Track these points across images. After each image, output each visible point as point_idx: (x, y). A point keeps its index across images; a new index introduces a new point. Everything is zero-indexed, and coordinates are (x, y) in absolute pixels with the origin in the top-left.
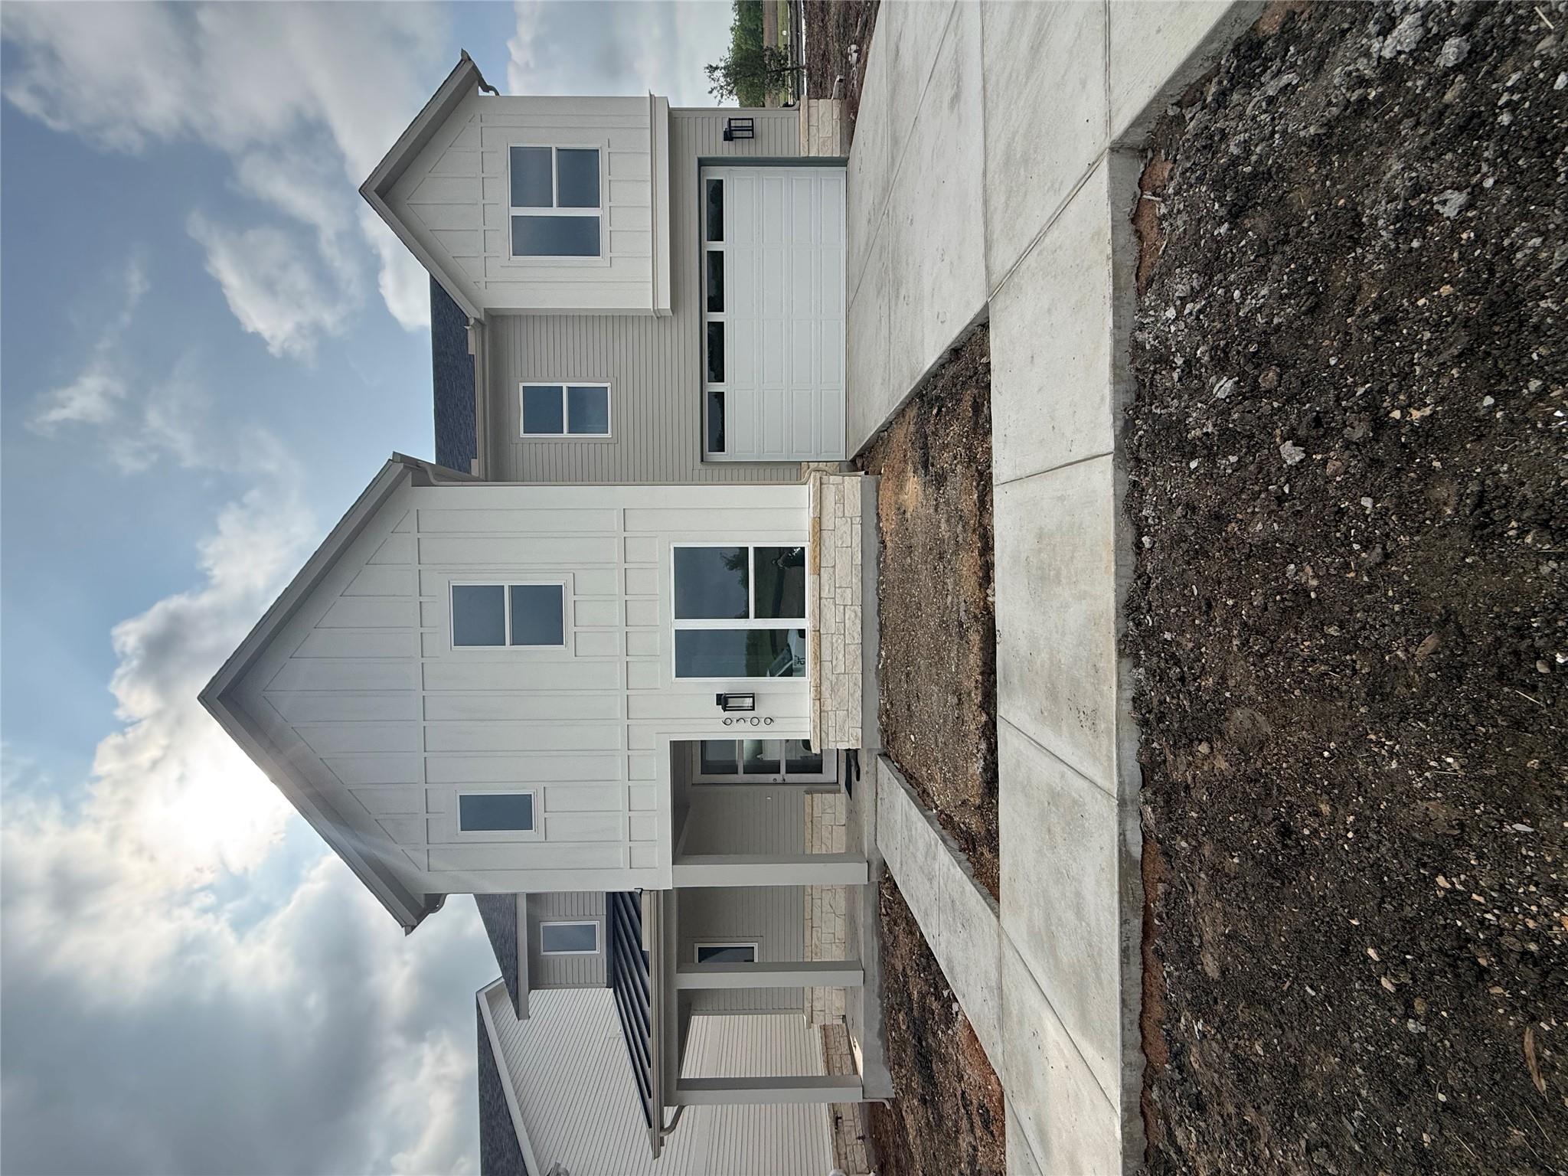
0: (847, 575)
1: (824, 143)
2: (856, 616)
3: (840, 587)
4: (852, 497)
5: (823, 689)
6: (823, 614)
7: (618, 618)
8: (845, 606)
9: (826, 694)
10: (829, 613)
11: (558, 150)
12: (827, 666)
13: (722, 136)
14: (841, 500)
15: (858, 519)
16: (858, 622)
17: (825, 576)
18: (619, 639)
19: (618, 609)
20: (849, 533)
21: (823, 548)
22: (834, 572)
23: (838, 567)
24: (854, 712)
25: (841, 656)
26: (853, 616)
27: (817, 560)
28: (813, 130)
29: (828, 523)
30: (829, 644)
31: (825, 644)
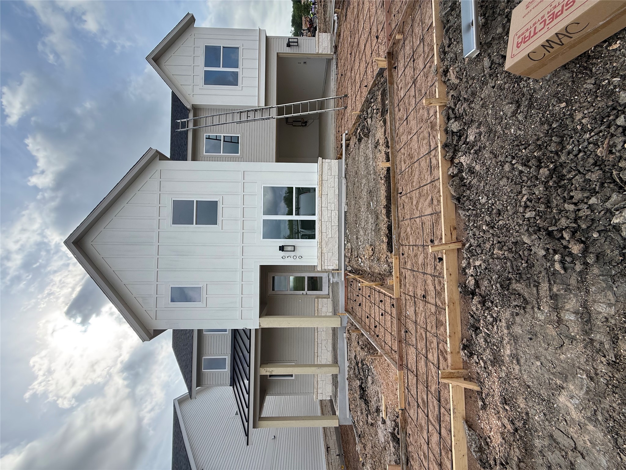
0: (332, 198)
1: (324, 48)
2: (336, 214)
3: (330, 203)
4: (334, 168)
5: (323, 244)
6: (323, 214)
7: (240, 215)
8: (332, 210)
9: (324, 246)
10: (325, 213)
11: (223, 47)
12: (324, 234)
13: (286, 45)
14: (330, 169)
15: (337, 176)
16: (337, 217)
17: (323, 198)
18: (240, 223)
19: (240, 211)
20: (333, 181)
21: (323, 187)
22: (327, 197)
23: (329, 194)
24: (335, 253)
25: (330, 231)
26: (335, 214)
27: (321, 192)
28: (320, 43)
29: (325, 178)
30: (325, 226)
31: (324, 226)
